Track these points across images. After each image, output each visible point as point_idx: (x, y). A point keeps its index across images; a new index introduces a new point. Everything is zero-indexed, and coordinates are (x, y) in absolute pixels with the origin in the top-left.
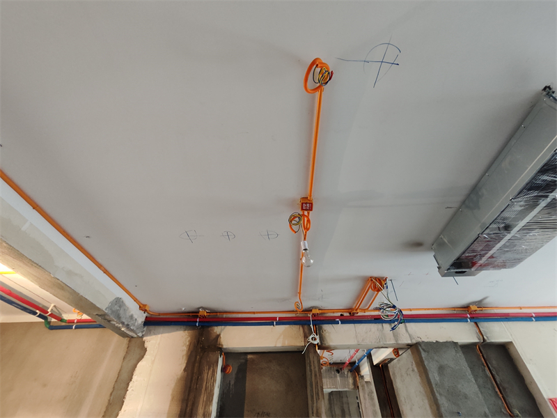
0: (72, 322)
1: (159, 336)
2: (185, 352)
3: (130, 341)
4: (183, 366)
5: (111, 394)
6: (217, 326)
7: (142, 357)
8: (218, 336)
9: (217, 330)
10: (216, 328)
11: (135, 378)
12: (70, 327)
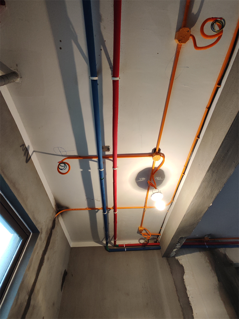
0: (122, 246)
1: (185, 255)
2: (210, 268)
3: (167, 260)
4: (216, 278)
5: (179, 301)
6: (220, 248)
7: (183, 272)
8: (225, 255)
9: (222, 250)
10: (219, 249)
11: (188, 288)
12: (123, 250)
